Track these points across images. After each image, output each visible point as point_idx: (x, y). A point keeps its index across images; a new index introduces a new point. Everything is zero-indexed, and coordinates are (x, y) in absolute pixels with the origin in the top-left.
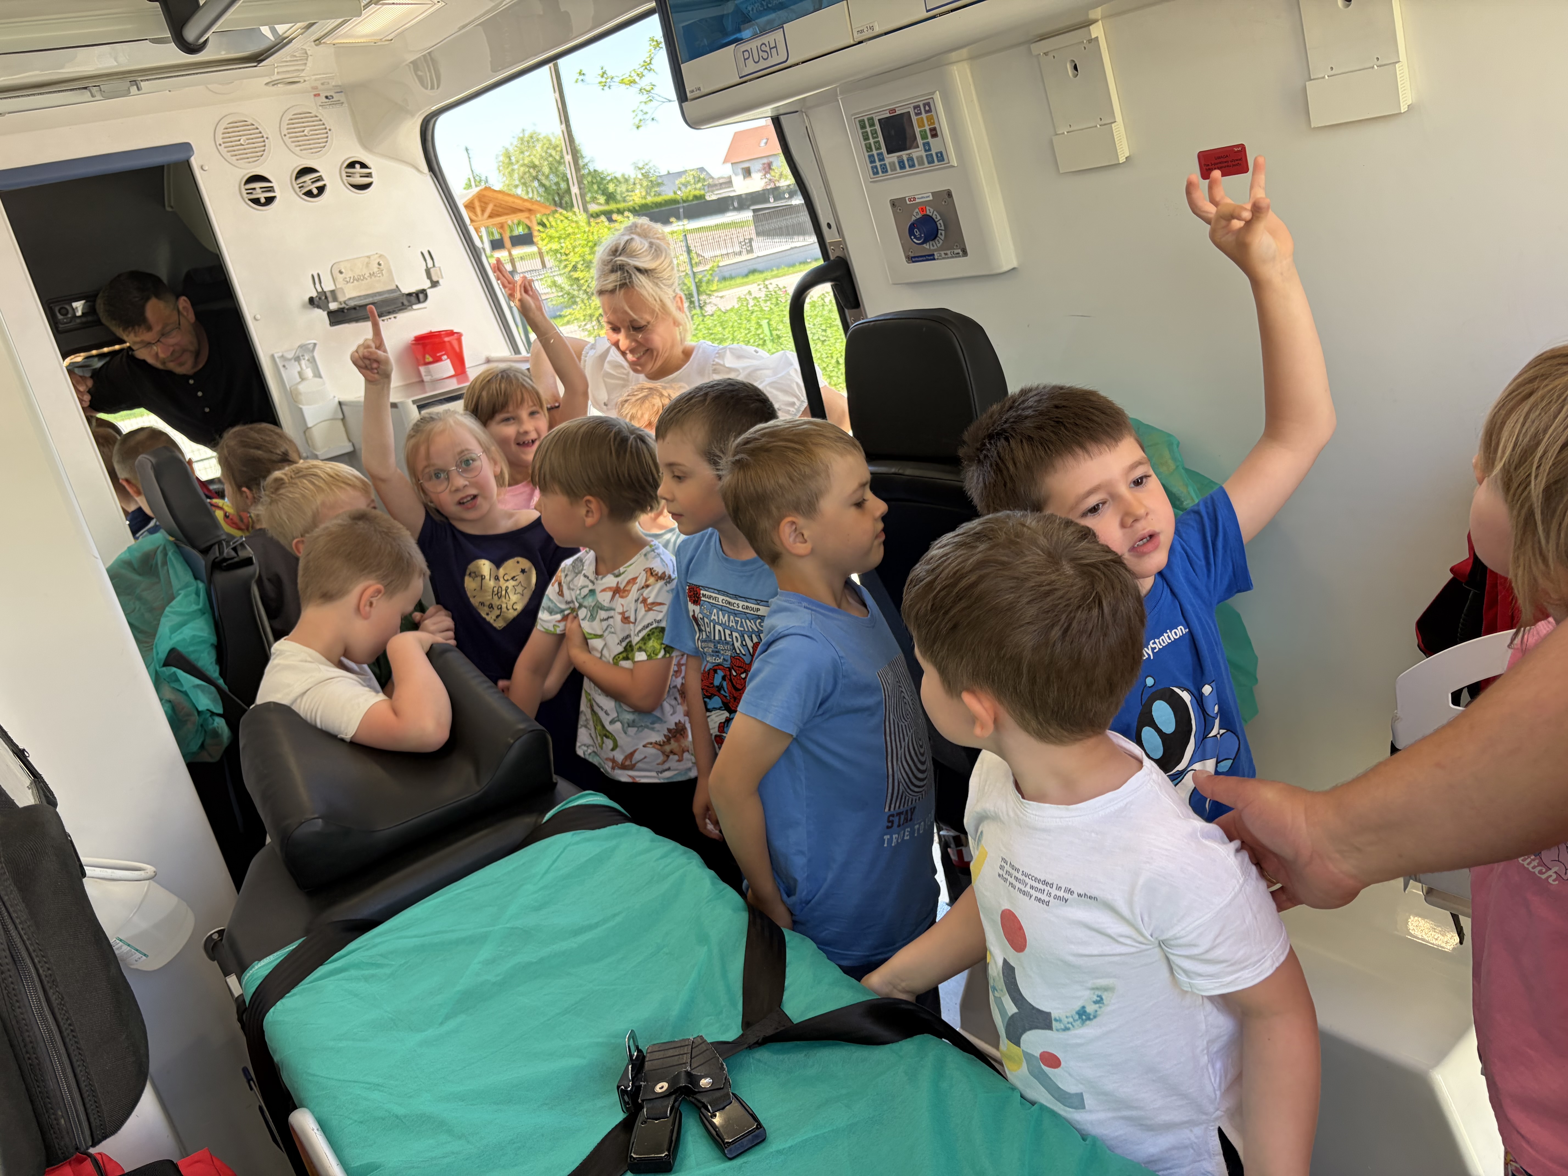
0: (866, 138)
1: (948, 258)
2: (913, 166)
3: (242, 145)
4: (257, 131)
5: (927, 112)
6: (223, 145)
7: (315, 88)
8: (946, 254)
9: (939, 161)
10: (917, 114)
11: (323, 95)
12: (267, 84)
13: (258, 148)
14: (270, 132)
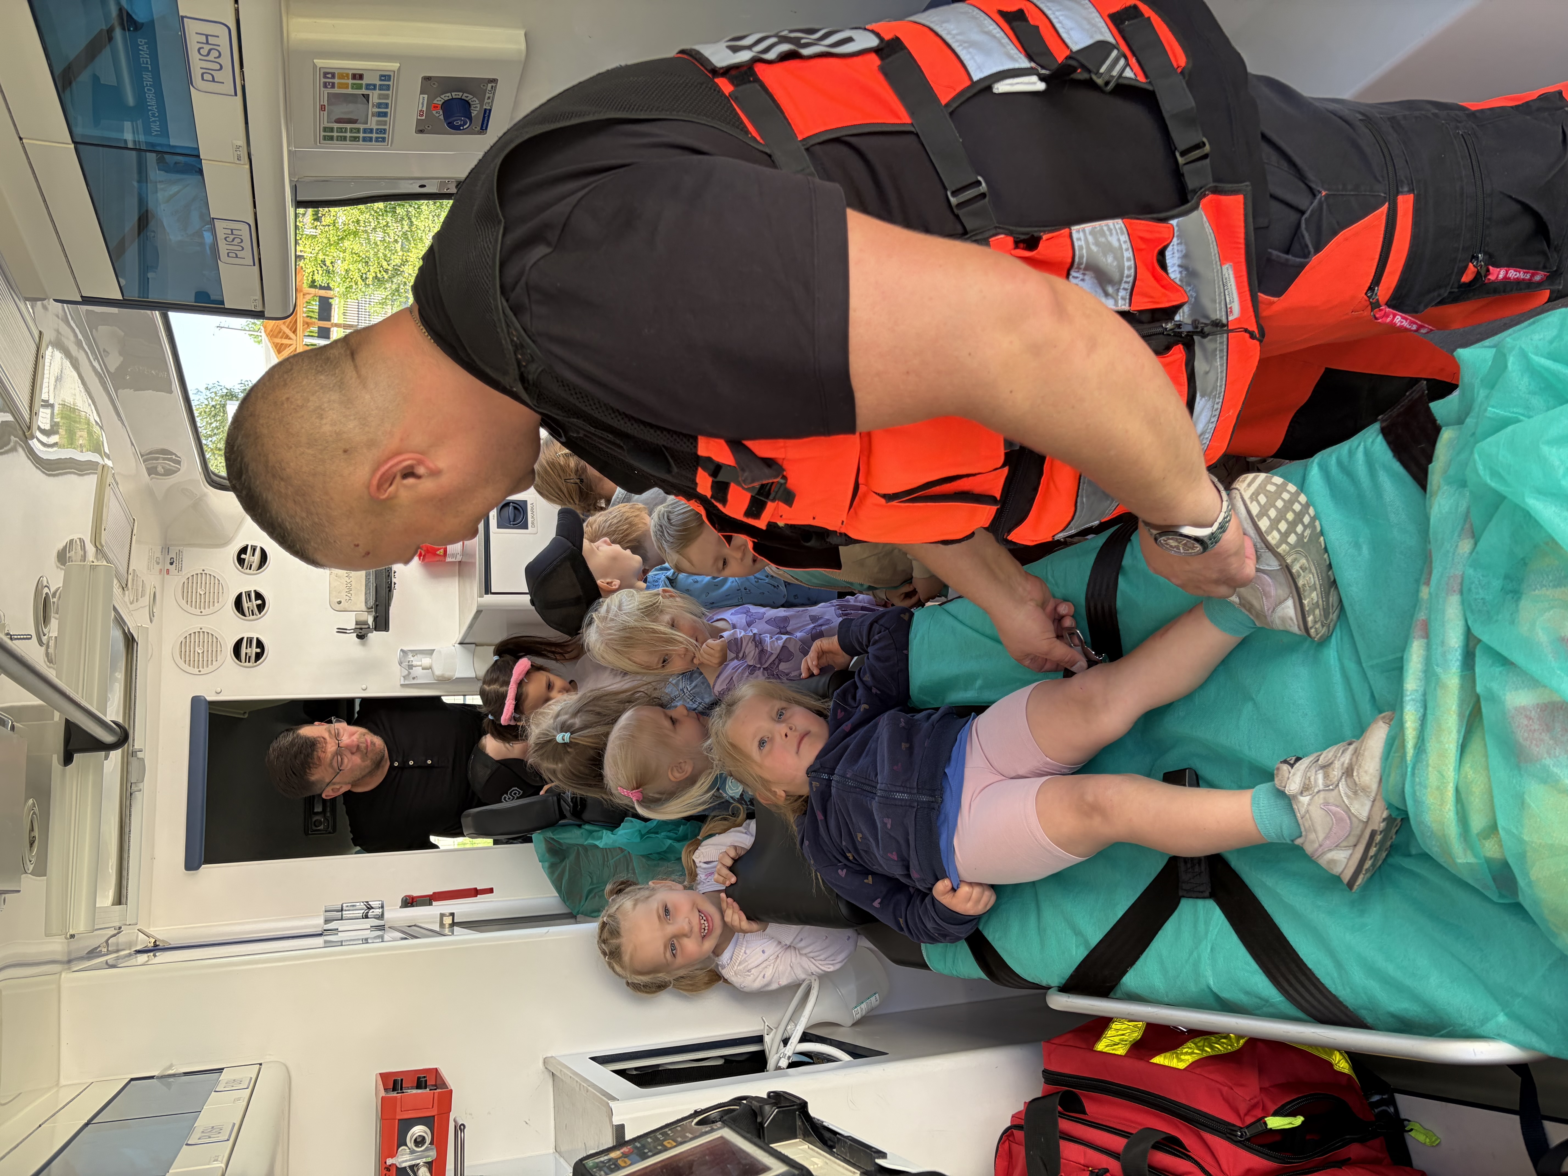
0: (344, 139)
1: (493, 97)
2: (387, 106)
3: (203, 652)
4: (193, 635)
5: (333, 77)
6: (200, 669)
7: (162, 571)
9: (389, 80)
10: (333, 87)
11: (169, 566)
12: (151, 621)
13: (210, 639)
14: (196, 624)
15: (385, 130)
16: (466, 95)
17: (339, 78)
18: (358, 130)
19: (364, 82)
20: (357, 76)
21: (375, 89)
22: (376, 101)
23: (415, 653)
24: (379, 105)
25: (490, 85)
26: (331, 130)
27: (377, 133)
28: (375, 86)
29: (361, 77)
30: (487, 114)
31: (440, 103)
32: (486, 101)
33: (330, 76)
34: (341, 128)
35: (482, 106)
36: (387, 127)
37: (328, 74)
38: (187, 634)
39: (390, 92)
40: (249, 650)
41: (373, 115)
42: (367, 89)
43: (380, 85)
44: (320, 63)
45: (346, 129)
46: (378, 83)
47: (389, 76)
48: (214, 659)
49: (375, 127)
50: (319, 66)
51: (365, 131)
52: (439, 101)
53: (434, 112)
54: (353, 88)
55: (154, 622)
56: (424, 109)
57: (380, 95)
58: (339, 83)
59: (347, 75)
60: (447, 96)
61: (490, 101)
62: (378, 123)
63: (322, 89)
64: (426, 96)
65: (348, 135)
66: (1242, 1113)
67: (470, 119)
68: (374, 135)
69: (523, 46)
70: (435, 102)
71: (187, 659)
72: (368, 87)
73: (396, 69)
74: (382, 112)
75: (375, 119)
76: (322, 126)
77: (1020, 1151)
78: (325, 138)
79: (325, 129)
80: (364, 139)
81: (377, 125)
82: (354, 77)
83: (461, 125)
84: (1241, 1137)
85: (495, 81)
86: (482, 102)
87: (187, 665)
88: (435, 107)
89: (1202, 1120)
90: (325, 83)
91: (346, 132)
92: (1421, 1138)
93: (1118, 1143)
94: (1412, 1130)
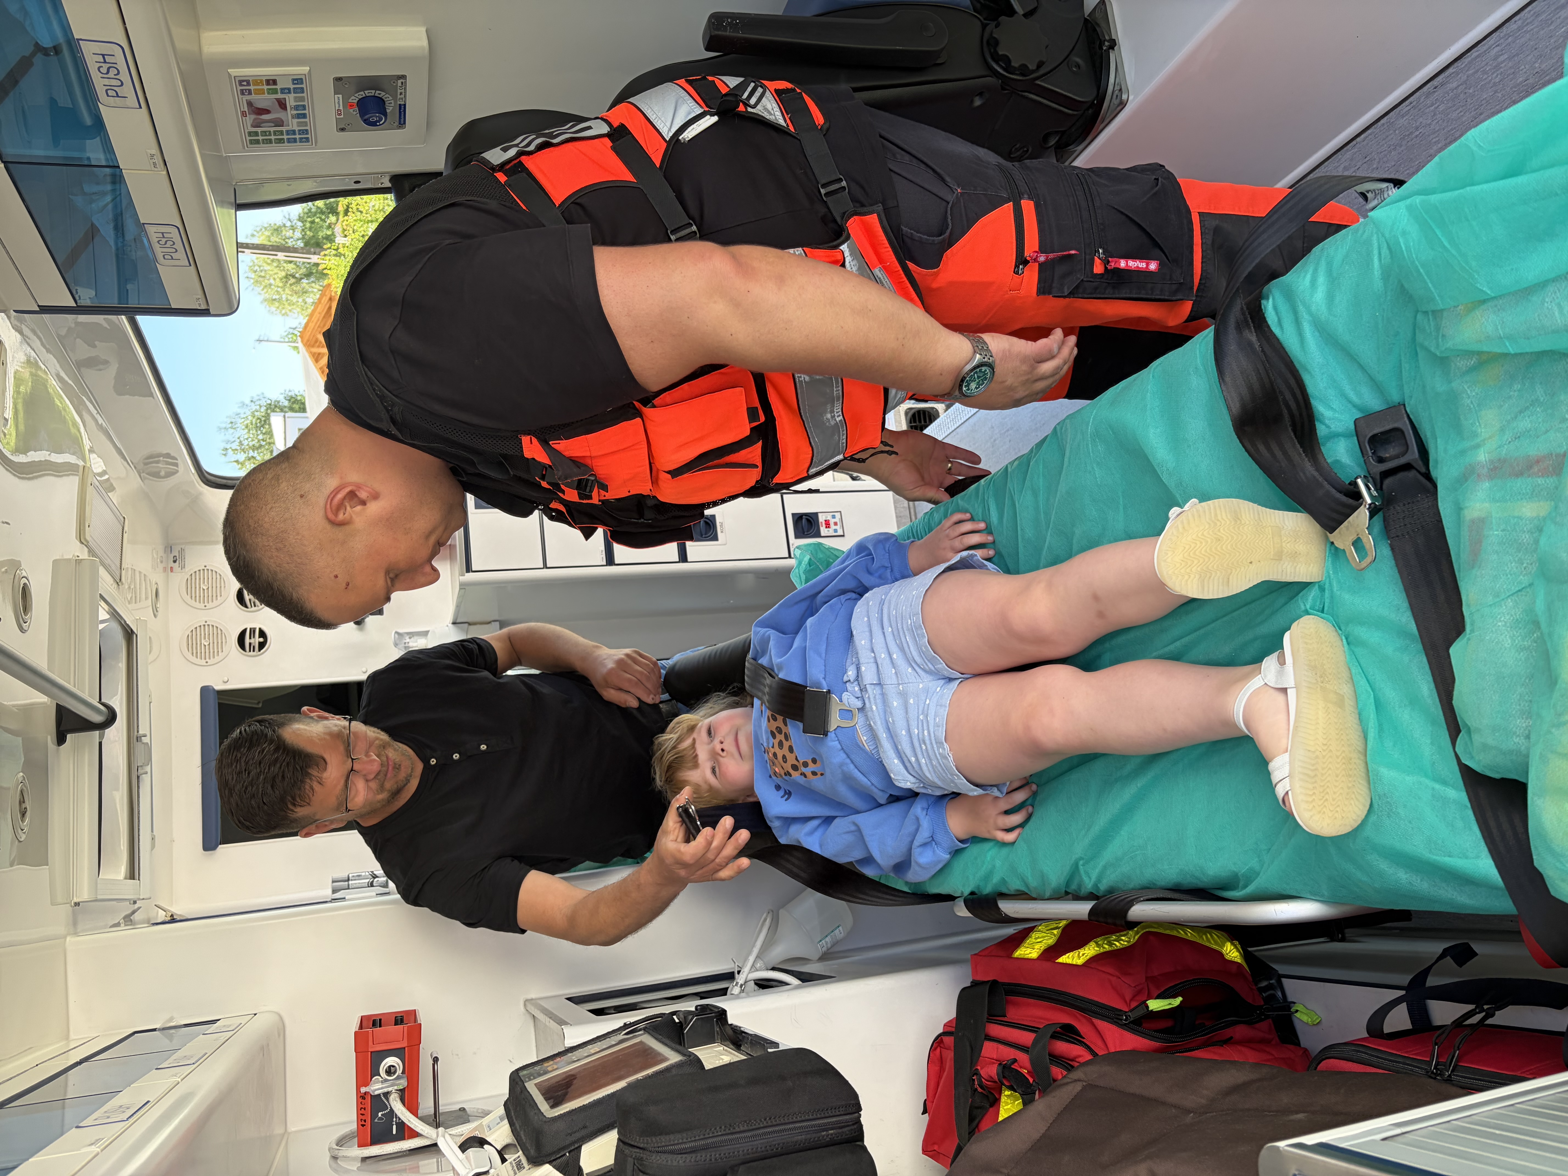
0: (270, 141)
1: (405, 93)
2: (304, 107)
3: (209, 644)
4: (198, 628)
5: (248, 84)
6: (207, 660)
7: (165, 569)
8: (401, 94)
9: (302, 83)
10: (250, 93)
11: (172, 564)
12: (155, 616)
13: (213, 631)
14: (200, 617)
15: (307, 130)
16: (378, 92)
17: (254, 85)
18: (281, 133)
19: (278, 87)
20: (271, 82)
21: (289, 92)
22: (293, 104)
23: (412, 635)
24: (296, 108)
25: (400, 82)
26: (256, 134)
27: (300, 134)
28: (289, 89)
29: (274, 82)
30: (402, 109)
31: (356, 101)
32: (399, 96)
33: (245, 83)
34: (265, 132)
35: (396, 102)
36: (308, 128)
37: (244, 82)
38: (193, 628)
39: (305, 95)
40: (252, 641)
41: (293, 117)
42: (282, 93)
43: (294, 88)
44: (234, 72)
45: (270, 132)
46: (292, 87)
47: (301, 79)
48: (220, 650)
49: (297, 129)
50: (233, 75)
51: (288, 133)
52: (354, 100)
53: (351, 111)
54: (269, 93)
55: (158, 617)
56: (341, 108)
57: (295, 98)
58: (255, 90)
59: (261, 81)
60: (361, 94)
61: (402, 96)
62: (299, 124)
63: (240, 96)
64: (340, 96)
65: (273, 137)
66: (1128, 1000)
67: (385, 114)
68: (297, 136)
69: (425, 43)
70: (350, 101)
71: (194, 652)
72: (283, 91)
73: (306, 72)
74: (301, 114)
75: (295, 121)
76: (246, 131)
77: (949, 1055)
78: (251, 142)
79: (250, 134)
80: (289, 141)
81: (298, 126)
82: (268, 82)
83: (377, 121)
84: (1125, 1020)
85: (404, 77)
86: (395, 98)
87: (194, 657)
88: (351, 106)
89: (1094, 1008)
90: (242, 91)
91: (270, 135)
92: (1305, 1018)
93: (1027, 1038)
94: (1297, 1011)
